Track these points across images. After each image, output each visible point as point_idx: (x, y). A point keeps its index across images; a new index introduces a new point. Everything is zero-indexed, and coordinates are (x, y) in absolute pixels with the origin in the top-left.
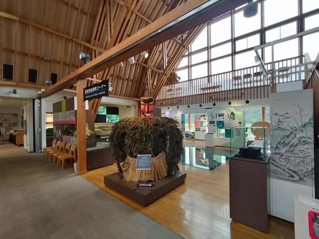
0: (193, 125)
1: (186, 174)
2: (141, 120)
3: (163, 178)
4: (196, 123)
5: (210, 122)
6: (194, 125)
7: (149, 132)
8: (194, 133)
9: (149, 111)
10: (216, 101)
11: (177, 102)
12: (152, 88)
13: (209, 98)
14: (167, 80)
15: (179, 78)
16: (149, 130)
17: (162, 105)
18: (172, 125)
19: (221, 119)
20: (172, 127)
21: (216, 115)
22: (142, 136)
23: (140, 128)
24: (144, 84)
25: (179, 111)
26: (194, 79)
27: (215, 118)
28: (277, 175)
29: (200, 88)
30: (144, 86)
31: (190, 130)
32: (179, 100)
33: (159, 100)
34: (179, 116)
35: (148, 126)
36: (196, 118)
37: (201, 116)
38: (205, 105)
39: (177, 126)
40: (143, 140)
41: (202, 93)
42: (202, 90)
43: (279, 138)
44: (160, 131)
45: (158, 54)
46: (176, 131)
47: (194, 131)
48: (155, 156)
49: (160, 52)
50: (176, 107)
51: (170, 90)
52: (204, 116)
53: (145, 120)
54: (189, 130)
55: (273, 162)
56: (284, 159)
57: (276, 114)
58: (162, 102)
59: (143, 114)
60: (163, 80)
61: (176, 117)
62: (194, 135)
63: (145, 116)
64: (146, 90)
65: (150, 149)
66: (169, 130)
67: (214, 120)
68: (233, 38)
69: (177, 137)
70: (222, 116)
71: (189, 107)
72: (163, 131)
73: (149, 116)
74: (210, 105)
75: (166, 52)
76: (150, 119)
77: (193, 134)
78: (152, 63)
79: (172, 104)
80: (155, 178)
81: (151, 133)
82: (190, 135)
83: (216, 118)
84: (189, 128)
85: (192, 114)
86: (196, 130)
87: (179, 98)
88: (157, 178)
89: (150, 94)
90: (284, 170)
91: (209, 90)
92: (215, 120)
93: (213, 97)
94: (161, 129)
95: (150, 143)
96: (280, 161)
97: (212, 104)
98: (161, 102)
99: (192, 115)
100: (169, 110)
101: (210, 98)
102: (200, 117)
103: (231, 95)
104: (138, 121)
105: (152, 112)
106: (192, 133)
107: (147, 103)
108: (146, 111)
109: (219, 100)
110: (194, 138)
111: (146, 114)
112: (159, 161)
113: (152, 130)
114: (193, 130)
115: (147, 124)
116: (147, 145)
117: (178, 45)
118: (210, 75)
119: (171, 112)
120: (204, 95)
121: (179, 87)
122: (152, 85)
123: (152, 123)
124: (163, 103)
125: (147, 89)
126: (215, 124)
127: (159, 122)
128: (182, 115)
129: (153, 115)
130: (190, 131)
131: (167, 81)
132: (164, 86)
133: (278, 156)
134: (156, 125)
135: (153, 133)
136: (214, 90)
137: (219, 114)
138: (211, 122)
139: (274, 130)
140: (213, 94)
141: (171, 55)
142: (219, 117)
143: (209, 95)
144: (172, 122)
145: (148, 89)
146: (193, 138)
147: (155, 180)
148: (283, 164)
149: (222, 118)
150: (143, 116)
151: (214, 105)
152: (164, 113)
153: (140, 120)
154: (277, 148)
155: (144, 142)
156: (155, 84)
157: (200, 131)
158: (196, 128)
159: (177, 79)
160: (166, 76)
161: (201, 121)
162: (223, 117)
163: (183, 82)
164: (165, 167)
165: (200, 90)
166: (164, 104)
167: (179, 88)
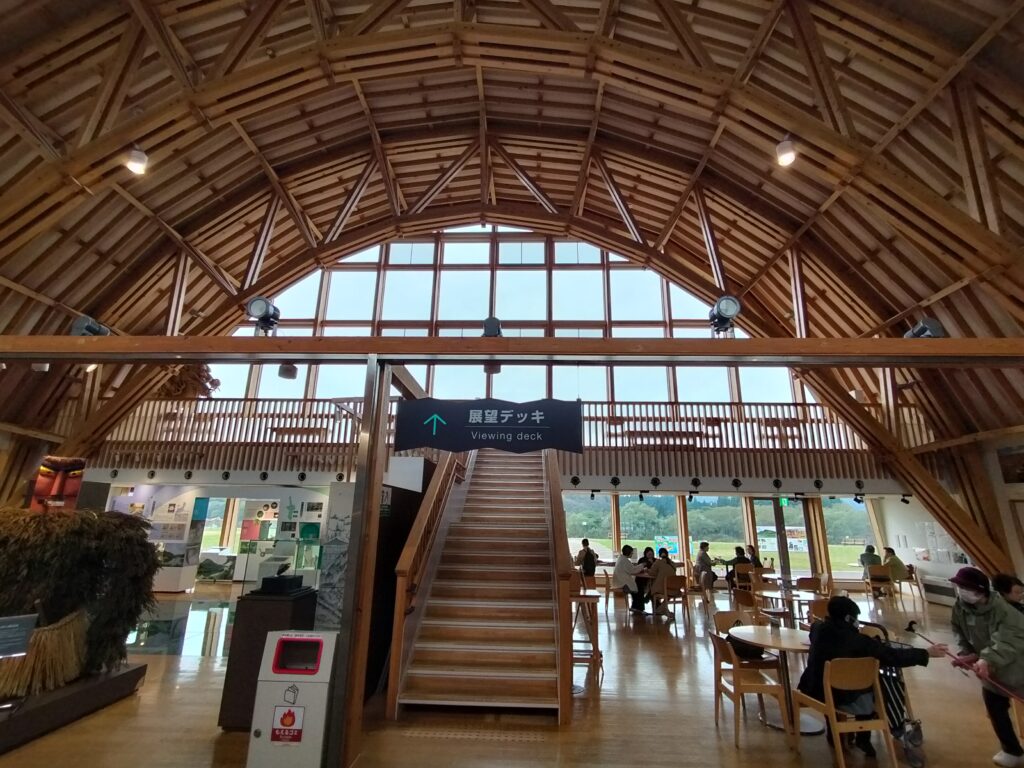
0: (236, 533)
1: (146, 666)
2: (28, 519)
3: (62, 684)
4: (247, 526)
5: (284, 524)
6: (239, 532)
7: (48, 554)
8: (233, 559)
9: (65, 493)
10: (307, 468)
11: (187, 458)
12: (101, 397)
13: (290, 458)
14: (172, 380)
15: (215, 383)
16: (48, 546)
17: (128, 461)
18: (131, 532)
19: (312, 517)
20: (129, 540)
21: (302, 505)
22: (18, 564)
23: (16, 542)
24: (64, 378)
25: (189, 487)
26: (264, 400)
27: (299, 514)
28: (324, 625)
29: (270, 426)
30: (65, 384)
31: (221, 549)
32: (198, 451)
33: (118, 444)
34: (184, 504)
35: (48, 535)
36: (249, 511)
37: (267, 506)
38: (275, 477)
39: (146, 535)
40: (19, 578)
41: (273, 441)
42: (275, 434)
43: (333, 558)
44: (89, 548)
45: (151, 296)
46: (138, 548)
47: (235, 554)
48: (49, 624)
49: (162, 293)
50: (183, 471)
51: (171, 417)
52: (274, 505)
53: (41, 520)
54: (218, 551)
55: (321, 602)
56: (335, 593)
57: (335, 517)
58: (132, 451)
59: (41, 502)
60: (151, 380)
61: (174, 505)
62: (232, 567)
63: (46, 507)
64: (70, 398)
65: (37, 601)
66: (116, 547)
67: (293, 520)
68: (377, 319)
69: (137, 565)
70: (317, 509)
71: (226, 476)
72: (96, 548)
73: (60, 507)
74: (292, 477)
75: (181, 299)
76: (59, 517)
77: (229, 564)
78: (121, 316)
79: (168, 463)
80: (30, 687)
81: (52, 557)
82: (218, 568)
83: (301, 514)
84: (221, 544)
85: (238, 500)
86: (243, 551)
87: (199, 447)
88: (37, 685)
89: (83, 417)
90: (333, 613)
91: (293, 437)
92: (298, 520)
93: (302, 458)
94: (94, 544)
95: (43, 585)
96: (330, 597)
97: (295, 474)
98: (126, 451)
99: (239, 504)
100: (155, 480)
101: (294, 457)
102: (262, 510)
103: (334, 457)
104: (15, 522)
105: (72, 496)
106: (228, 561)
107: (60, 473)
108: (54, 491)
109: (317, 466)
110: (231, 578)
111: (50, 502)
112: (59, 635)
113: (59, 548)
114: (232, 549)
115: (44, 531)
116: (29, 591)
117: (223, 297)
118: (309, 397)
119: (159, 488)
120: (279, 448)
121: (206, 411)
122: (102, 385)
123: (63, 529)
124: (134, 454)
125: (76, 395)
126: (295, 530)
127: (88, 525)
128: (197, 499)
129: (75, 506)
130: (222, 553)
131: (168, 385)
132: (149, 400)
133: (328, 590)
134: (79, 533)
135: (61, 556)
136: (295, 439)
137: (309, 504)
138: (286, 527)
139: (328, 544)
140: (303, 449)
141: (202, 310)
142: (310, 512)
143: (291, 449)
144: (132, 526)
145: (80, 398)
146: (227, 576)
147: (29, 692)
148: (333, 602)
149: (315, 514)
150: (35, 508)
151: (302, 477)
152: (132, 489)
153: (22, 518)
154: (329, 575)
155: (19, 581)
156: (118, 383)
157: (255, 552)
158: (243, 544)
159: (208, 385)
160: (163, 373)
161: (264, 522)
162: (317, 513)
163: (223, 400)
164: (78, 654)
165: (269, 431)
166: (137, 459)
167: (206, 415)
